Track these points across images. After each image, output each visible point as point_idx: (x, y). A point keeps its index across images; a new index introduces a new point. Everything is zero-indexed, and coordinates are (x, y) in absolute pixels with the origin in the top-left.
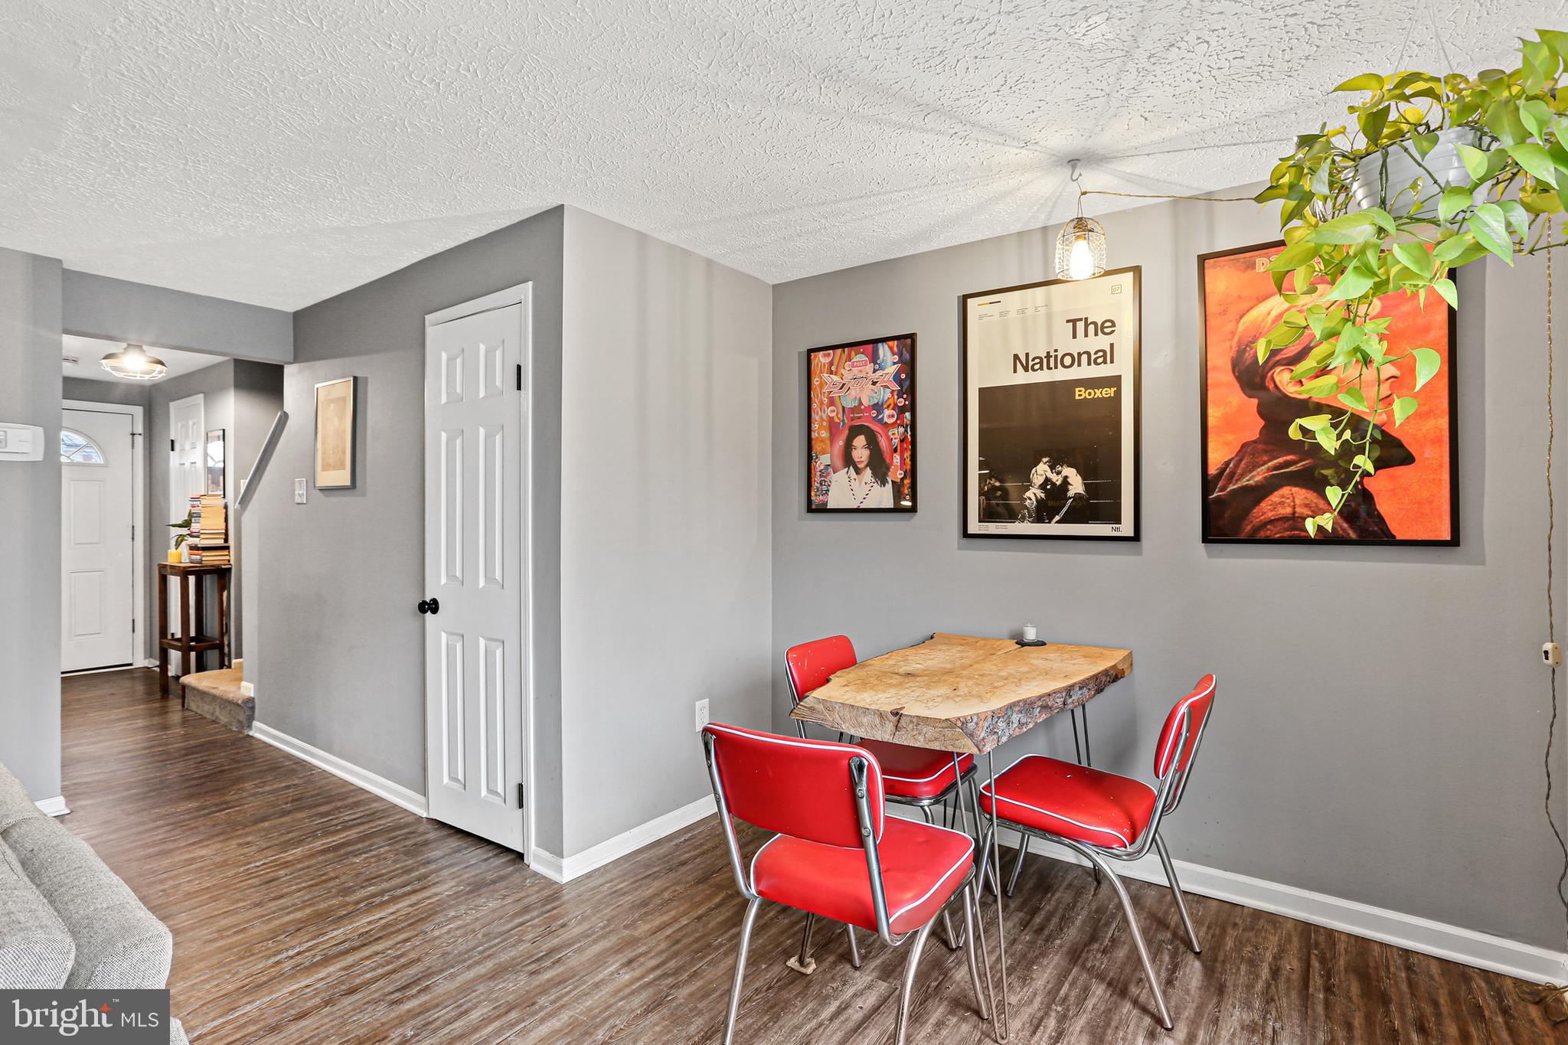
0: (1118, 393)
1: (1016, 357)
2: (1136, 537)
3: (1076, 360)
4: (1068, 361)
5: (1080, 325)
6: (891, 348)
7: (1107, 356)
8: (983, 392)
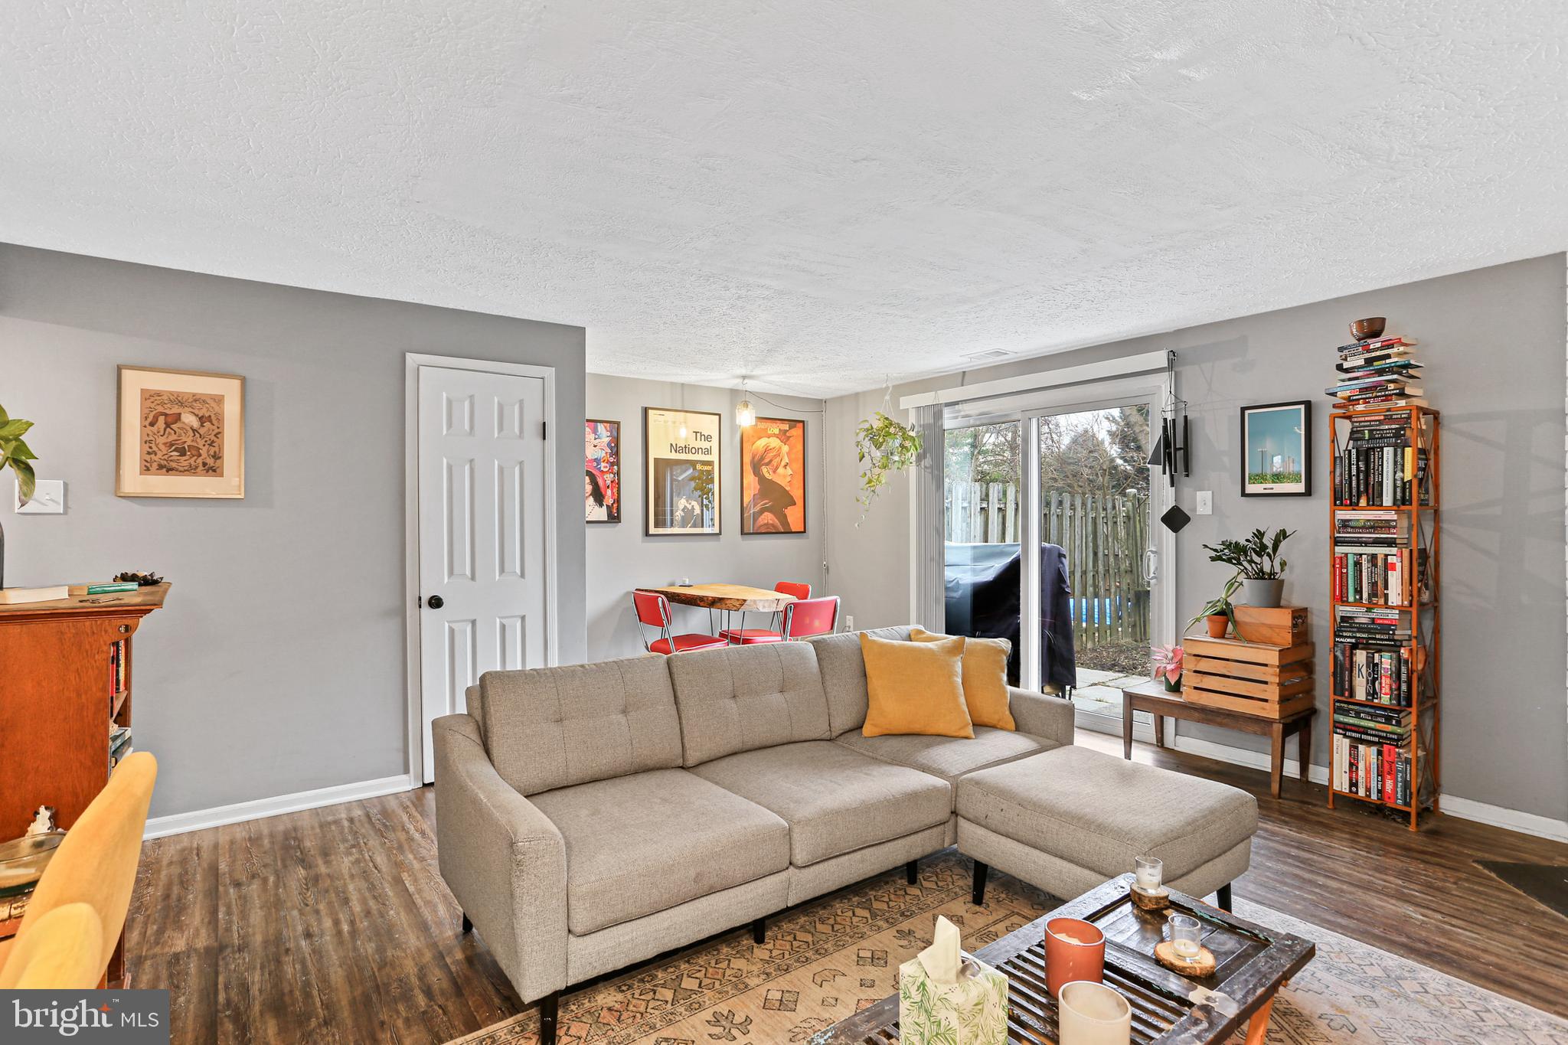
0: (713, 468)
1: (671, 444)
2: (720, 533)
3: (697, 451)
4: (693, 451)
5: (699, 435)
6: (605, 427)
7: (708, 451)
8: (656, 460)
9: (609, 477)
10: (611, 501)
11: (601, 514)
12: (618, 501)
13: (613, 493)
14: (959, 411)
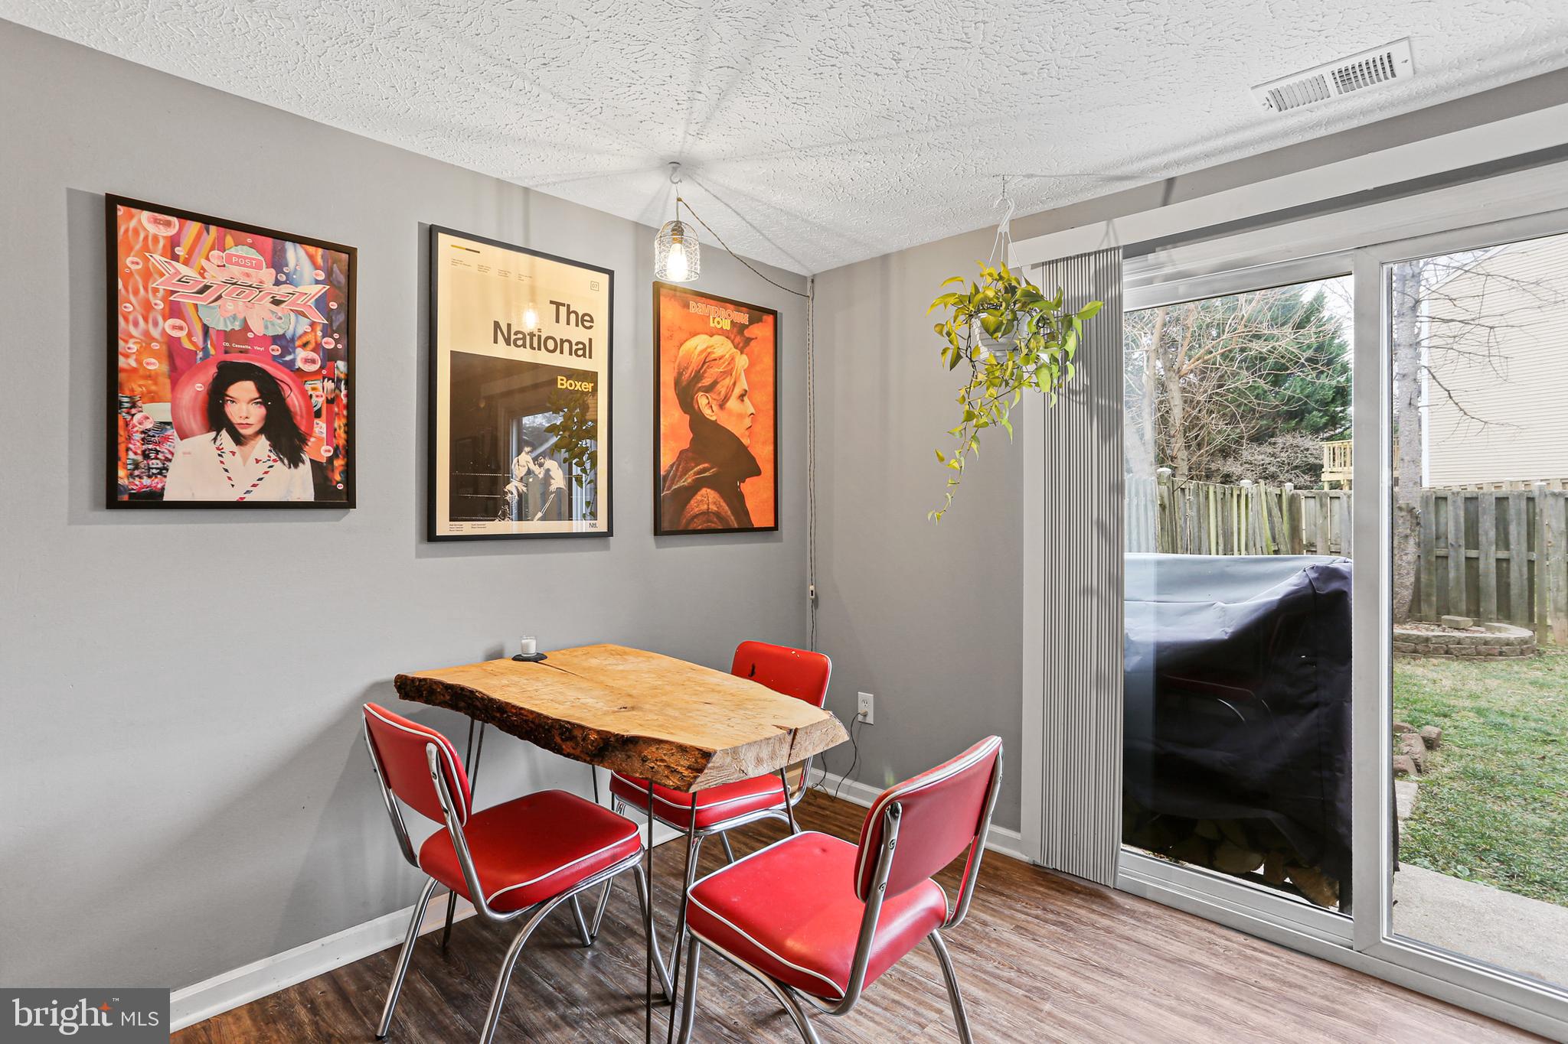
0: (595, 389)
1: (497, 325)
2: (610, 533)
3: (559, 346)
4: (551, 345)
5: (563, 310)
6: (310, 257)
7: (585, 350)
8: (458, 358)
9: (320, 391)
10: (325, 452)
11: (299, 483)
12: (349, 451)
13: (332, 432)
14: (1160, 266)
